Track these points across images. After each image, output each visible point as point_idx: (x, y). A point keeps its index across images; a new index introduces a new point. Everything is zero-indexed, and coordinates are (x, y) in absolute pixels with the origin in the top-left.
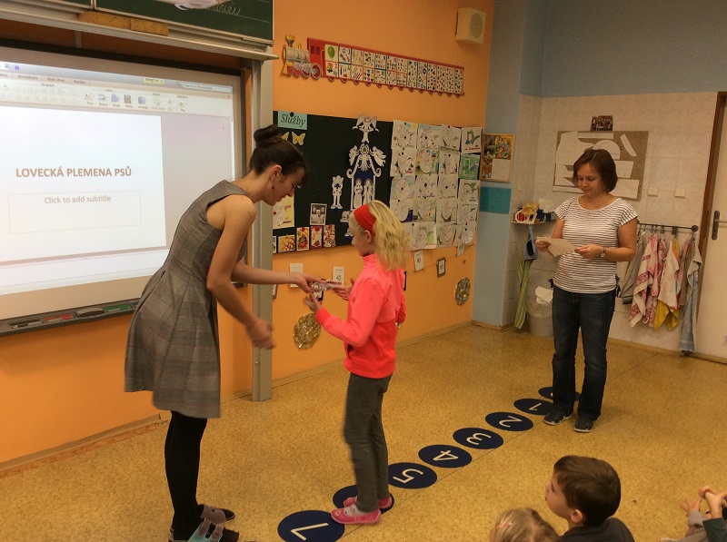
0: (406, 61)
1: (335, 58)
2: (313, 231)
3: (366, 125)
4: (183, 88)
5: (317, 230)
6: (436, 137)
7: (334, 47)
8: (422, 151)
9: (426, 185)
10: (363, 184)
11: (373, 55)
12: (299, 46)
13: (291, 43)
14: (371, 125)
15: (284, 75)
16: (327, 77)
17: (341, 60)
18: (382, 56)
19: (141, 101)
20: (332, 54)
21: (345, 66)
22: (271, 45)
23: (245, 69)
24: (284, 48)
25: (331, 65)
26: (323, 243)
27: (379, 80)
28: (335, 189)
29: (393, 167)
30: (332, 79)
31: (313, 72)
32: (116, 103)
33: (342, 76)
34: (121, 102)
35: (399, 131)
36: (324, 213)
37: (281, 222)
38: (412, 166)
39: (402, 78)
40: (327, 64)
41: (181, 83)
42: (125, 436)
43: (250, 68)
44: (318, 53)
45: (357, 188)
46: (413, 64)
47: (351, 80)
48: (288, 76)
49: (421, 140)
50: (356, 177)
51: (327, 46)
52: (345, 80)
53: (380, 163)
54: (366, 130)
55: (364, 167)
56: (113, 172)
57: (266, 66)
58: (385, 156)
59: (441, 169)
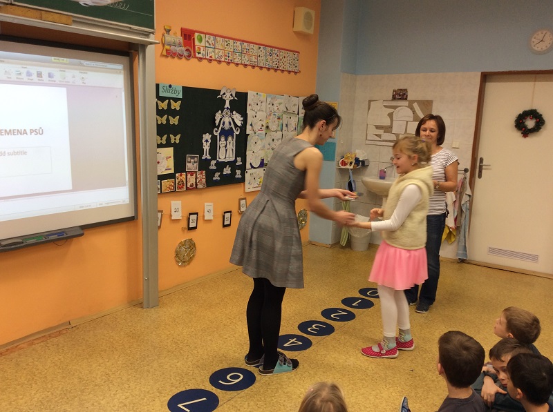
0: (256, 47)
1: (203, 44)
2: (189, 176)
3: (228, 95)
4: (84, 66)
5: (192, 175)
6: (280, 104)
7: (202, 35)
8: (270, 115)
9: (273, 140)
10: (226, 140)
11: (231, 42)
12: (175, 34)
13: (168, 31)
14: (231, 95)
15: (164, 56)
16: (197, 58)
17: (207, 45)
18: (239, 42)
19: (50, 76)
20: (200, 40)
21: (211, 50)
22: (153, 33)
23: (133, 51)
24: (163, 35)
25: (200, 49)
26: (196, 185)
27: (236, 61)
28: (205, 144)
29: (248, 127)
30: (200, 59)
31: (186, 54)
32: (30, 78)
33: (208, 57)
34: (35, 77)
35: (253, 100)
36: (196, 162)
37: (164, 169)
38: (263, 126)
39: (254, 60)
40: (196, 47)
41: (82, 61)
42: (42, 339)
43: (137, 51)
44: (190, 40)
45: (221, 143)
46: (262, 49)
47: (215, 60)
48: (167, 56)
49: (269, 106)
50: (220, 134)
51: (196, 34)
52: (211, 60)
53: (239, 123)
54: (228, 98)
55: (227, 127)
56: (28, 132)
57: (150, 49)
58: (242, 119)
59: (284, 128)
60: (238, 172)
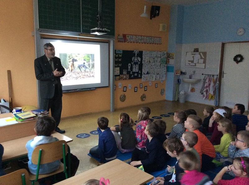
5: (125, 75)
6: (154, 54)
7: (129, 35)
8: (151, 58)
9: (152, 66)
10: (136, 65)
12: (121, 36)
16: (127, 42)
17: (130, 38)
18: (140, 36)
24: (118, 37)
26: (126, 78)
29: (143, 61)
31: (124, 41)
35: (144, 53)
36: (126, 72)
37: (116, 74)
38: (148, 61)
39: (145, 41)
40: (127, 39)
44: (125, 37)
45: (134, 66)
46: (148, 38)
48: (118, 42)
49: (150, 55)
50: (134, 64)
52: (131, 42)
54: (136, 53)
55: (136, 61)
58: (141, 59)
59: (156, 62)
60: (139, 75)
